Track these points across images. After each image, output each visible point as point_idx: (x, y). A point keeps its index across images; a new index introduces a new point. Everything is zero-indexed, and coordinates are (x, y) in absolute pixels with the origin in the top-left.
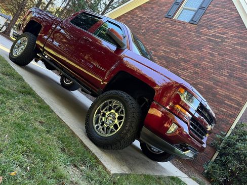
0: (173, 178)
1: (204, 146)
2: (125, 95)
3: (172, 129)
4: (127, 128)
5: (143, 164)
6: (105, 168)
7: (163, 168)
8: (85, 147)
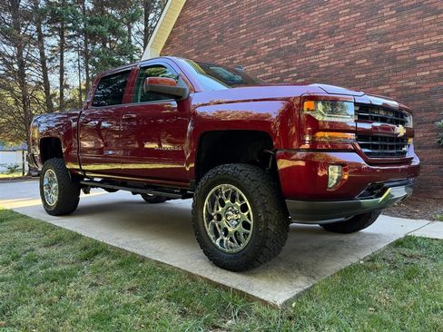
0: (398, 243)
1: (416, 162)
2: (229, 168)
3: (334, 173)
4: (262, 218)
5: (333, 251)
8: (217, 285)
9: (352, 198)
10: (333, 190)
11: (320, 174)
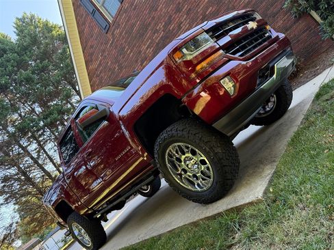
0: (318, 96)
1: (282, 36)
2: (164, 135)
3: (228, 85)
4: (208, 149)
5: (278, 134)
6: (251, 204)
7: (299, 105)
9: (254, 90)
10: (236, 94)
11: (221, 93)
